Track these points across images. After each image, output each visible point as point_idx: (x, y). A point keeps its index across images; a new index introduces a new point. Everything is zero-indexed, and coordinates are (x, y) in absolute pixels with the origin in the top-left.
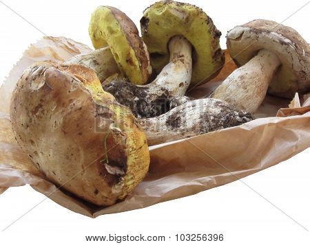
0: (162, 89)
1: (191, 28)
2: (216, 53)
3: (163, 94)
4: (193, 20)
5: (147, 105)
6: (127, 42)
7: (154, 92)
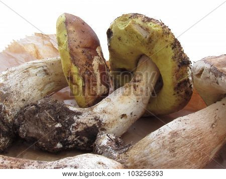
0: (96, 119)
1: (154, 50)
2: (179, 85)
3: (94, 125)
4: (157, 42)
5: (71, 134)
6: (69, 57)
7: (84, 121)
